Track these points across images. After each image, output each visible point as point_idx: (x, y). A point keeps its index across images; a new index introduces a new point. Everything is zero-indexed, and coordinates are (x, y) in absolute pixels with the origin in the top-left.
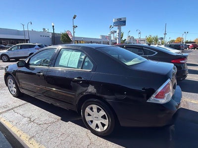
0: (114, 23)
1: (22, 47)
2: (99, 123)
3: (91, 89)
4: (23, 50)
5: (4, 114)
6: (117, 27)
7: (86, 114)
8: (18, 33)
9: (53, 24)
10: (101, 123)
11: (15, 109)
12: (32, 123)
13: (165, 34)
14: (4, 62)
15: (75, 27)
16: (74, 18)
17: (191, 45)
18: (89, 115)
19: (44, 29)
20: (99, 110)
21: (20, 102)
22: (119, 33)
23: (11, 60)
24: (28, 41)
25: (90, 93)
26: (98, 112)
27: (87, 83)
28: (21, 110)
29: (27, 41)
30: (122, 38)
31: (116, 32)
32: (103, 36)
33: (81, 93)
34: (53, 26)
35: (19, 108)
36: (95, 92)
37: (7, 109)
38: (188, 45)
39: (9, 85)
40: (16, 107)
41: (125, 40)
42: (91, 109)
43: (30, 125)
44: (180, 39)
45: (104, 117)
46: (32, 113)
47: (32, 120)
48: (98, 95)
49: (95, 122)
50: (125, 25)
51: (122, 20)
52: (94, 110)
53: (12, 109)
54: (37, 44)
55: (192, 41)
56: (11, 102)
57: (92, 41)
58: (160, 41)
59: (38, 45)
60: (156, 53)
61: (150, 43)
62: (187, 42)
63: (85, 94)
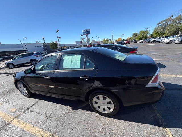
0: (83, 33)
1: (23, 56)
2: (106, 108)
3: (97, 84)
4: (24, 58)
5: (22, 116)
6: (85, 35)
7: (93, 102)
8: (17, 46)
9: (43, 37)
10: (107, 107)
11: (31, 109)
12: (50, 119)
13: (112, 37)
14: (10, 68)
15: (59, 38)
16: (57, 32)
17: (126, 41)
18: (96, 103)
19: (37, 42)
20: (104, 99)
21: (33, 101)
22: (87, 39)
23: (16, 66)
24: (27, 51)
25: (96, 87)
26: (104, 100)
27: (92, 80)
28: (36, 109)
29: (25, 51)
30: (89, 41)
31: (84, 38)
32: (77, 42)
33: (88, 88)
34: (43, 39)
35: (33, 106)
36: (101, 86)
37: (23, 110)
38: (125, 42)
39: (20, 89)
40: (31, 106)
41: (91, 43)
42: (98, 98)
43: (48, 121)
44: (120, 39)
45: (110, 103)
46: (47, 109)
47: (48, 115)
48: (104, 88)
49: (102, 108)
50: (90, 33)
51: (88, 30)
52: (100, 99)
53: (28, 109)
54: (34, 52)
55: (126, 39)
56: (25, 103)
57: (71, 46)
58: (110, 41)
59: (36, 53)
60: (120, 48)
61: (105, 42)
62: (124, 40)
63: (92, 88)
